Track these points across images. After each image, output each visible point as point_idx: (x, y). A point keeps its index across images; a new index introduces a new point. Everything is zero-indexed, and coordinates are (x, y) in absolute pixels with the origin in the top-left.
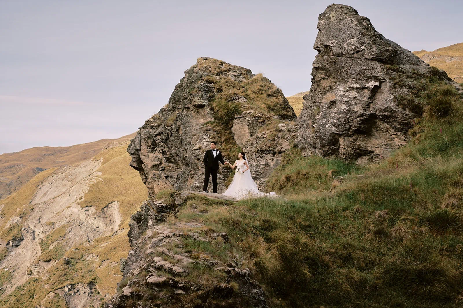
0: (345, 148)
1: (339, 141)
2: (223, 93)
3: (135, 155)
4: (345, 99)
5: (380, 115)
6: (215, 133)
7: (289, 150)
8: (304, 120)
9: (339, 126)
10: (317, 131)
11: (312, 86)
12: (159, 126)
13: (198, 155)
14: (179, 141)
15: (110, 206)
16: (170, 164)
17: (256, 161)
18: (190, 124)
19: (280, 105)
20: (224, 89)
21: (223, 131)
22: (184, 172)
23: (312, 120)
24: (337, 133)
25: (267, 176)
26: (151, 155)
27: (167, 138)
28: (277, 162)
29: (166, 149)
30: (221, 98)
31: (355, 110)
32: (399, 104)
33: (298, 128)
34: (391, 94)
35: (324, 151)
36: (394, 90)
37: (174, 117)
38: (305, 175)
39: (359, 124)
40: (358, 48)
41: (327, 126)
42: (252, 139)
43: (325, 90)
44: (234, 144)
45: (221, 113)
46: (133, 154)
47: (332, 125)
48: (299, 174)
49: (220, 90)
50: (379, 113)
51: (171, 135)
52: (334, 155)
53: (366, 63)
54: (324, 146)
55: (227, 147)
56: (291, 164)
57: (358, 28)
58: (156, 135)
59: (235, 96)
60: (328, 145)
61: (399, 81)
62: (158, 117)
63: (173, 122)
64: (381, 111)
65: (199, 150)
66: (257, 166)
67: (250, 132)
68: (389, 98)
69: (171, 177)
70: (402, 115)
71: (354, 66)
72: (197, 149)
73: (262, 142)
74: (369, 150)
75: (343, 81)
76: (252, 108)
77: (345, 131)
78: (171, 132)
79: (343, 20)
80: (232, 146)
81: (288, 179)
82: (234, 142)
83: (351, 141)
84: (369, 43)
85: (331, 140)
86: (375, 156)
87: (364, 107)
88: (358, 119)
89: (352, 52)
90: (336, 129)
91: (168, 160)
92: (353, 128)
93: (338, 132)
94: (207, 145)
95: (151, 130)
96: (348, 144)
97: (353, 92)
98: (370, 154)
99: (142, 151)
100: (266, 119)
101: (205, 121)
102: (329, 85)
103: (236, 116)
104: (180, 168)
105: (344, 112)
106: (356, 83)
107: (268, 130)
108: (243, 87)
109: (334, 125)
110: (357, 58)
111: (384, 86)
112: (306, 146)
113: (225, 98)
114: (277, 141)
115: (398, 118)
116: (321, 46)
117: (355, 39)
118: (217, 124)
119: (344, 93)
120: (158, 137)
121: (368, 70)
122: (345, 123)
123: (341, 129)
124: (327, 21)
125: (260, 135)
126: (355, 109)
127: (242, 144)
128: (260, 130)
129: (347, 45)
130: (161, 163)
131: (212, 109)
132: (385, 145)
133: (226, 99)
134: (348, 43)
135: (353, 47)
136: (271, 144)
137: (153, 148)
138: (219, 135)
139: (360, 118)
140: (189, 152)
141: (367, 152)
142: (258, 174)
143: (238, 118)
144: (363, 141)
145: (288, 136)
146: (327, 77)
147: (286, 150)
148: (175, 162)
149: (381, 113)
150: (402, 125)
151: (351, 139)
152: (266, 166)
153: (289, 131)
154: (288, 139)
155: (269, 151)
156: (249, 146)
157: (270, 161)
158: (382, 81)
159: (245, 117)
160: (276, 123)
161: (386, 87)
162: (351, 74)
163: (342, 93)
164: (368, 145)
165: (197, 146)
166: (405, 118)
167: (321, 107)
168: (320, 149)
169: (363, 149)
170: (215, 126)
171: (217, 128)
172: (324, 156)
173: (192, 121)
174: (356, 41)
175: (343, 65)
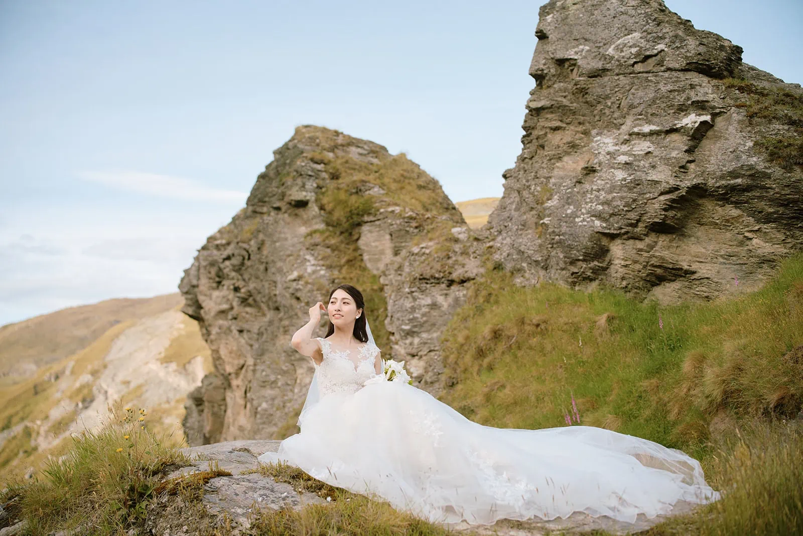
0: (626, 266)
1: (608, 251)
2: (340, 181)
3: (190, 294)
4: (623, 159)
5: (718, 187)
6: (329, 250)
7: (482, 276)
8: (509, 217)
9: (610, 217)
10: (554, 232)
11: (523, 150)
12: (228, 244)
13: (297, 290)
14: (262, 267)
15: (193, 361)
16: (248, 309)
17: (411, 299)
18: (283, 236)
19: (441, 203)
20: (343, 174)
21: (343, 245)
22: (271, 323)
23: (534, 212)
24: (608, 231)
25: (434, 329)
26: (216, 294)
27: (242, 264)
28: (457, 300)
29: (240, 284)
30: (338, 189)
31: (655, 178)
32: (773, 157)
33: (496, 233)
34: (745, 137)
35: (573, 274)
36: (749, 129)
37: (254, 227)
38: (538, 325)
39: (665, 210)
40: (647, 50)
41: (577, 220)
42: (398, 259)
43: (559, 152)
44: (364, 269)
45: (339, 214)
46: (187, 293)
47: (593, 216)
48: (523, 323)
49: (335, 177)
50: (716, 182)
51: (249, 258)
52: (597, 282)
53: (671, 78)
54: (573, 262)
55: (352, 275)
56: (497, 302)
57: (643, 12)
58: (225, 260)
59: (363, 186)
60: (584, 260)
61: (760, 109)
62: (228, 229)
63: (252, 234)
64: (722, 177)
65: (299, 280)
66: (413, 309)
67: (395, 247)
68: (742, 146)
69: (249, 331)
70: (785, 182)
71: (636, 90)
72: (295, 280)
73: (423, 263)
74: (686, 267)
75: (608, 125)
76: (396, 205)
77: (627, 226)
78: (248, 252)
79: (601, 5)
80: (360, 272)
81: (496, 335)
82: (363, 265)
83: (641, 250)
84: (676, 36)
85: (593, 247)
86: (697, 282)
87: (675, 172)
88: (662, 198)
89: (632, 62)
90: (604, 225)
91: (244, 301)
92: (650, 218)
93: (610, 229)
94: (314, 272)
95: (215, 252)
96: (634, 256)
97: (639, 144)
98: (684, 277)
99: (202, 288)
100: (425, 221)
101: (309, 230)
102: (569, 139)
103: (366, 218)
104: (264, 315)
105: (622, 186)
106: (647, 123)
107: (431, 240)
108: (376, 172)
109: (599, 216)
110: (642, 72)
111: (723, 123)
112: (525, 265)
113: (346, 188)
114: (454, 259)
115: (773, 189)
116: (546, 66)
117: (637, 35)
118: (333, 234)
119: (617, 148)
120: (227, 263)
121: (679, 91)
122: (626, 209)
123: (617, 223)
124: (561, 14)
125: (416, 250)
126: (654, 176)
127: (378, 269)
128: (415, 241)
129: (617, 49)
130: (232, 308)
131: (322, 208)
132: (721, 256)
133: (346, 191)
134: (619, 45)
135: (634, 50)
136: (442, 265)
137: (219, 283)
138: (336, 252)
139: (668, 197)
140: (279, 286)
141: (680, 273)
142: (415, 324)
143: (371, 222)
144: (669, 247)
145: (475, 249)
146: (564, 125)
147: (476, 275)
148: (256, 305)
149: (723, 182)
150: (782, 205)
151: (640, 245)
152: (432, 309)
153: (477, 239)
154: (475, 255)
155: (438, 279)
156: (393, 272)
157: (440, 299)
158: (718, 111)
159: (384, 218)
160: (446, 228)
161: (730, 124)
162: (631, 107)
163: (611, 148)
164: (681, 258)
165: (295, 274)
166: (794, 187)
167: (551, 185)
168: (563, 269)
169: (671, 266)
170: (327, 237)
171: (333, 241)
172: (574, 284)
173: (286, 230)
174: (641, 38)
175: (609, 92)
